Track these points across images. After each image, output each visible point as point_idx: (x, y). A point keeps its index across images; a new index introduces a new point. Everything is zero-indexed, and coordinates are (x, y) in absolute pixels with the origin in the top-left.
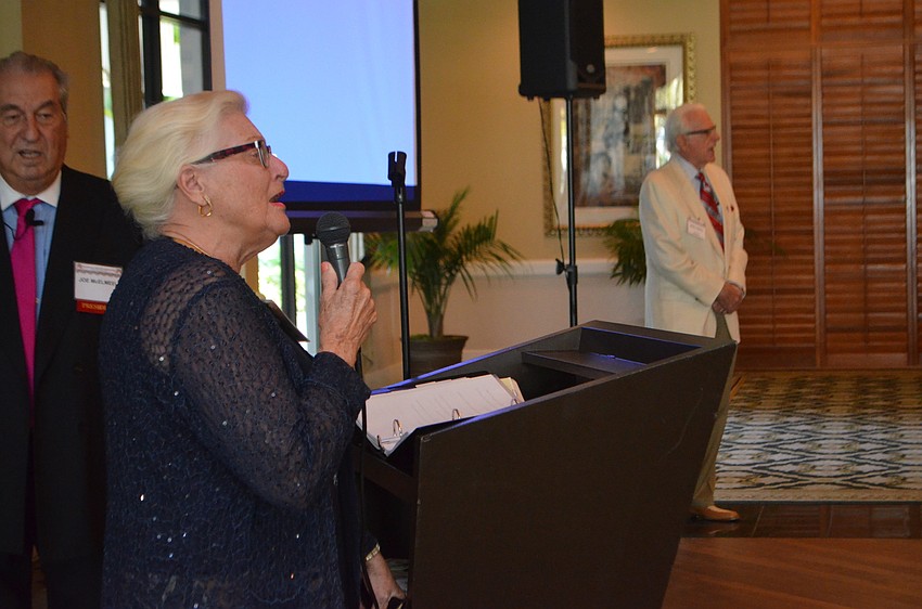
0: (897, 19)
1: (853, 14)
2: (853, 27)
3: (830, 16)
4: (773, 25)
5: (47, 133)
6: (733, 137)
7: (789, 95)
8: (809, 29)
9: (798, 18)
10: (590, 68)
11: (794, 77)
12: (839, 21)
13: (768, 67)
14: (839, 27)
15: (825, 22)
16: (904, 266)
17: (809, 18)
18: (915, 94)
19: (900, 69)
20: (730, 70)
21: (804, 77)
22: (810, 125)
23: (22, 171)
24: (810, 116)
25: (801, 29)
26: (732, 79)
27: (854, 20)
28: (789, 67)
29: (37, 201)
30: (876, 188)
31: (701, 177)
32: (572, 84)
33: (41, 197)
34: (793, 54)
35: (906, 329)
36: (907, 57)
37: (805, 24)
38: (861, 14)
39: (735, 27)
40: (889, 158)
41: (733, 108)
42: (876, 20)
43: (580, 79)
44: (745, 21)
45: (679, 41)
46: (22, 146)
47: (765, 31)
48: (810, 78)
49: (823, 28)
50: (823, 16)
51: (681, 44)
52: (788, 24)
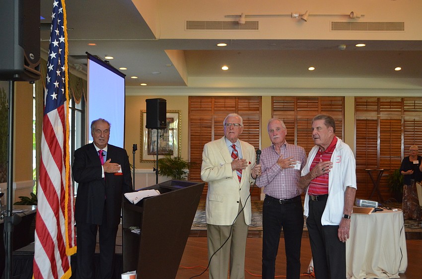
0: (234, 109)
1: (223, 107)
2: (222, 110)
3: (216, 107)
4: (202, 109)
5: (106, 136)
6: (191, 138)
7: (205, 127)
8: (211, 110)
9: (208, 107)
10: (163, 122)
11: (207, 123)
12: (219, 109)
13: (200, 120)
15: (215, 109)
17: (211, 107)
20: (191, 121)
21: (210, 123)
22: (211, 136)
23: (100, 144)
24: (211, 133)
25: (209, 110)
26: (191, 122)
27: (224, 109)
28: (206, 120)
29: (103, 151)
31: (234, 147)
32: (159, 126)
33: (103, 149)
34: (207, 116)
37: (210, 109)
38: (225, 107)
39: (192, 109)
41: (191, 130)
42: (228, 109)
43: (161, 125)
44: (194, 107)
45: (177, 112)
46: (101, 138)
47: (200, 110)
48: (211, 123)
49: (215, 110)
50: (215, 107)
51: (178, 113)
52: (206, 109)
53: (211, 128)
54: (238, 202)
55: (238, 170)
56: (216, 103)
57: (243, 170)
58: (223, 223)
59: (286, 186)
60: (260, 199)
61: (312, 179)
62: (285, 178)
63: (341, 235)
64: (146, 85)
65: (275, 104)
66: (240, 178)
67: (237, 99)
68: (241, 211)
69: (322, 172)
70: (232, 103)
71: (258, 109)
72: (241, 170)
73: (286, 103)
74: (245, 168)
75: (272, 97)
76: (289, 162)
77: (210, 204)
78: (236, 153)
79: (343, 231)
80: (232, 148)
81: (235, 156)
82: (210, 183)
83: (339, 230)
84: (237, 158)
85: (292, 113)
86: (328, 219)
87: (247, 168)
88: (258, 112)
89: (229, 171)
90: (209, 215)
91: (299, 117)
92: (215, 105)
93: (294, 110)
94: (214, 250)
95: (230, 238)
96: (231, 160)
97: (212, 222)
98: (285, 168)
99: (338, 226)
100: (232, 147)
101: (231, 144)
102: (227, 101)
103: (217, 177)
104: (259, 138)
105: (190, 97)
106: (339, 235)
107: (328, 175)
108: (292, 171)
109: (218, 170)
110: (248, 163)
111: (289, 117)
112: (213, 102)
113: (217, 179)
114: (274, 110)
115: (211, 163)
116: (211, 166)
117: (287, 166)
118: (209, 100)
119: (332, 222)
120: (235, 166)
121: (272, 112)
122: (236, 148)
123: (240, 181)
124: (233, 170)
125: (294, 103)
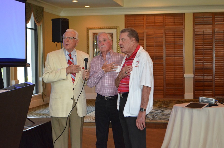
0: (162, 24)
2: (153, 26)
3: (148, 23)
4: (136, 25)
12: (150, 24)
14: (150, 26)
15: (147, 24)
16: (163, 77)
17: (143, 24)
18: (166, 40)
19: (162, 35)
25: (141, 26)
27: (153, 24)
30: (157, 60)
31: (70, 55)
34: (140, 31)
35: (163, 90)
36: (164, 32)
37: (143, 25)
38: (154, 23)
39: (128, 25)
40: (160, 54)
48: (143, 36)
49: (146, 26)
50: (146, 23)
51: (116, 29)
52: (140, 25)
53: (143, 40)
54: (72, 99)
55: (72, 74)
56: (147, 20)
57: (76, 74)
58: (60, 116)
59: (109, 86)
60: (184, 98)
61: (120, 80)
62: (108, 79)
63: (138, 125)
64: (89, 7)
65: (196, 19)
66: (73, 80)
67: (164, 16)
68: (75, 106)
69: (125, 75)
70: (160, 19)
71: (182, 24)
72: (75, 74)
73: (205, 18)
74: (79, 72)
75: (194, 13)
76: (111, 66)
77: (52, 101)
78: (72, 60)
79: (139, 121)
80: (69, 57)
81: (70, 62)
82: (52, 84)
83: (137, 120)
84: (72, 64)
85: (211, 26)
86: (129, 112)
87: (80, 72)
88: (182, 26)
89: (63, 74)
90: (51, 109)
91: (216, 29)
92: (146, 21)
93: (212, 24)
94: (56, 137)
95: (67, 127)
96: (67, 65)
97: (53, 114)
98: (108, 72)
99: (137, 117)
100: (69, 55)
101: (68, 53)
102: (156, 18)
103: (55, 79)
104: (182, 48)
105: (126, 16)
106: (137, 125)
107: (129, 76)
108: (114, 74)
109: (56, 73)
110: (82, 68)
111: (208, 30)
112: (145, 19)
113: (55, 80)
114: (195, 25)
115: (51, 69)
116: (50, 71)
117: (109, 70)
118: (142, 17)
119: (131, 114)
120: (69, 70)
121: (193, 26)
122: (72, 57)
123: (74, 83)
124: (67, 73)
125: (212, 18)
